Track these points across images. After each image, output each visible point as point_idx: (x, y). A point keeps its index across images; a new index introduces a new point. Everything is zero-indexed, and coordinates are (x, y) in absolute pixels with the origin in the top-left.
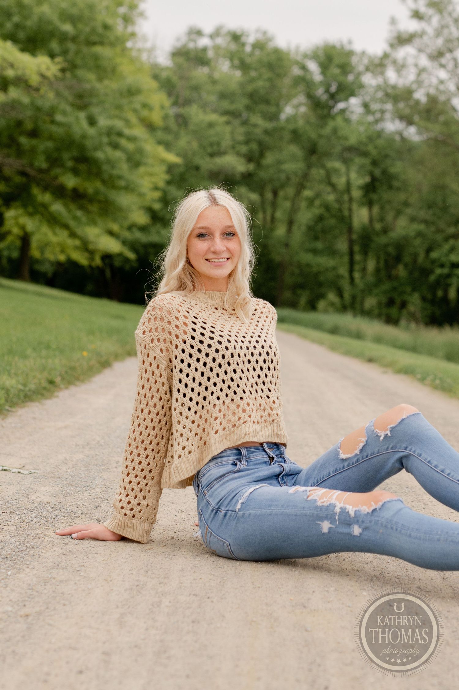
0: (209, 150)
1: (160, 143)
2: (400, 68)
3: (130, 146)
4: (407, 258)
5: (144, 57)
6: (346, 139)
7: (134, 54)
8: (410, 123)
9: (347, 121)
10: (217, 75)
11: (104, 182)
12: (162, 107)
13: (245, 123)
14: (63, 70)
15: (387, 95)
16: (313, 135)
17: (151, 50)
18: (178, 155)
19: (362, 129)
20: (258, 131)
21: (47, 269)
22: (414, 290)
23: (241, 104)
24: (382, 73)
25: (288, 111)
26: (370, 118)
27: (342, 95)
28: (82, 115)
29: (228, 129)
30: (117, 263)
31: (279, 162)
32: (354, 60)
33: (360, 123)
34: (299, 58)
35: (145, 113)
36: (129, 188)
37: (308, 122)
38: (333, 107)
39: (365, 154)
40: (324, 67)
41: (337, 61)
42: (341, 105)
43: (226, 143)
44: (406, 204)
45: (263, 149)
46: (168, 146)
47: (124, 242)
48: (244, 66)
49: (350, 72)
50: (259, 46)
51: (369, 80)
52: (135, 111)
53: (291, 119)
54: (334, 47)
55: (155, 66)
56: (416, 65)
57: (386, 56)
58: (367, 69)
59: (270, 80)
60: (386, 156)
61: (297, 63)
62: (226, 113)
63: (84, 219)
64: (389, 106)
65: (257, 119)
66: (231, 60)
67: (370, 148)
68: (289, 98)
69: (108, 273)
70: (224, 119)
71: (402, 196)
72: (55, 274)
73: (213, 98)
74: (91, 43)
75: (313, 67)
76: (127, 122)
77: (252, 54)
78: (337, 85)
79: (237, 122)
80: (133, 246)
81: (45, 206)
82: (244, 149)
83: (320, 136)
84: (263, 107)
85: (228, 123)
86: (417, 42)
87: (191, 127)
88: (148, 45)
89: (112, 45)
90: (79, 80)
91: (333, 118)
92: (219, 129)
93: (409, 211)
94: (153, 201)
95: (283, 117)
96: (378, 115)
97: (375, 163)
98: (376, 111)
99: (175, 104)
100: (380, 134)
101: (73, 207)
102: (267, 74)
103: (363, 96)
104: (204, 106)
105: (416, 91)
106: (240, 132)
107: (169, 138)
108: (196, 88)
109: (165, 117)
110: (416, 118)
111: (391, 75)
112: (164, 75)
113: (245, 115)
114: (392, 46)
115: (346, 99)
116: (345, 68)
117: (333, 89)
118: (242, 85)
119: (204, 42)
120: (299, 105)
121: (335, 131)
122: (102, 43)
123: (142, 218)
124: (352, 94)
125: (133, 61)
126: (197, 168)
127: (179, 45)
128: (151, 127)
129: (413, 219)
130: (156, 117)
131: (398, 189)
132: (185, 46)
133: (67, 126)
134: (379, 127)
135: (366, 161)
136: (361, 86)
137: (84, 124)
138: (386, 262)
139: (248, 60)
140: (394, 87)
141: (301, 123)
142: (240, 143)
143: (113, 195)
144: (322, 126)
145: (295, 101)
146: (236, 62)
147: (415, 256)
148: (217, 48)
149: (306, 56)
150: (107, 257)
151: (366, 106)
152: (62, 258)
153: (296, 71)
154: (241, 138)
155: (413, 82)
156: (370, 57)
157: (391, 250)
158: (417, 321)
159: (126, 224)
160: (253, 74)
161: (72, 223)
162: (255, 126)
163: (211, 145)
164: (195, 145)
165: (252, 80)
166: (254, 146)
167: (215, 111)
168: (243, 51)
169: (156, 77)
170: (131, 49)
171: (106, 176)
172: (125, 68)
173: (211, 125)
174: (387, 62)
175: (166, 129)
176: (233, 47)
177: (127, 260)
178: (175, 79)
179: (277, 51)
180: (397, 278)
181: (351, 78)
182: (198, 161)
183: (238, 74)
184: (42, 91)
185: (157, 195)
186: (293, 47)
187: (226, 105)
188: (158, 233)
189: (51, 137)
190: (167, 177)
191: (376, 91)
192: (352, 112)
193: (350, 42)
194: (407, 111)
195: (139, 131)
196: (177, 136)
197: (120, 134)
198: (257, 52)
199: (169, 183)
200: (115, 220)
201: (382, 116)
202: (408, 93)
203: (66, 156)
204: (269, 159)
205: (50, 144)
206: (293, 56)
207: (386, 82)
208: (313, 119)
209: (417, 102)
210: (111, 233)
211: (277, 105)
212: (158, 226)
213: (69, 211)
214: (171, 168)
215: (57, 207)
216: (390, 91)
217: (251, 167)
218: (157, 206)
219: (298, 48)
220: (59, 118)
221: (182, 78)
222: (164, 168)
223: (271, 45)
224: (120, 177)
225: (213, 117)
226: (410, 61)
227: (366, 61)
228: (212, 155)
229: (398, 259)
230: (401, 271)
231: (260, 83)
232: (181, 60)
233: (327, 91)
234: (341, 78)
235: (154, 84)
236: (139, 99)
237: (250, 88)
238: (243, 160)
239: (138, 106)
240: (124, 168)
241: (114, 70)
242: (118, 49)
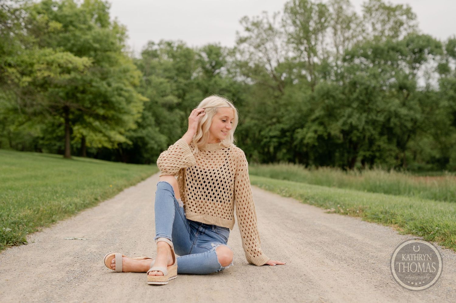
0: (161, 94)
1: (139, 92)
2: (242, 53)
3: (126, 94)
4: (251, 135)
5: (130, 55)
6: (220, 85)
7: (125, 54)
8: (248, 76)
9: (221, 77)
10: (162, 61)
11: (115, 110)
12: (139, 77)
13: (176, 81)
14: (93, 63)
15: (237, 65)
16: (206, 85)
17: (133, 52)
18: (148, 97)
19: (227, 81)
20: (182, 85)
21: (94, 151)
22: (255, 149)
23: (173, 73)
24: (234, 56)
25: (195, 75)
26: (231, 76)
27: (217, 67)
28: (104, 83)
29: (169, 84)
30: (124, 146)
31: (192, 98)
32: (222, 51)
33: (226, 78)
34: (198, 52)
35: (132, 80)
36: (127, 113)
37: (204, 79)
38: (214, 72)
39: (229, 91)
40: (209, 54)
41: (214, 52)
42: (217, 71)
43: (168, 91)
44: (249, 112)
45: (185, 92)
46: (143, 94)
47: (127, 137)
48: (174, 57)
49: (220, 56)
50: (180, 47)
51: (229, 59)
52: (127, 79)
53: (196, 78)
54: (213, 46)
55: (135, 59)
56: (249, 51)
57: (235, 48)
58: (228, 54)
59: (186, 62)
60: (239, 92)
61: (197, 54)
62: (167, 77)
63: (109, 128)
64: (238, 70)
65: (181, 80)
66: (168, 54)
67: (232, 89)
68: (194, 69)
69: (121, 151)
70: (166, 80)
71: (247, 109)
72: (98, 153)
73: (161, 72)
74: (106, 51)
75: (204, 55)
76: (124, 84)
77: (177, 51)
78: (215, 62)
79: (172, 81)
80: (131, 138)
81: (90, 123)
82: (176, 93)
83: (209, 85)
84: (183, 74)
85: (168, 82)
86: (248, 41)
87: (153, 85)
88: (131, 50)
89: (115, 51)
90: (102, 67)
91: (214, 77)
92: (165, 85)
93: (250, 115)
94: (138, 118)
95: (192, 78)
96: (234, 74)
97: (234, 95)
98: (233, 72)
99: (145, 75)
100: (235, 82)
101: (103, 123)
102: (184, 59)
103: (227, 66)
104: (158, 75)
105: (249, 62)
106: (174, 86)
107: (143, 90)
108: (153, 68)
109: (141, 81)
110: (251, 74)
111: (238, 56)
112: (139, 63)
113: (176, 78)
114: (238, 43)
115: (220, 68)
116: (218, 55)
117: (214, 64)
118: (173, 65)
119: (156, 47)
120: (199, 72)
121: (215, 82)
122: (110, 51)
123: (134, 126)
124: (222, 66)
125: (124, 57)
126: (157, 103)
127: (144, 49)
128: (135, 86)
129: (252, 118)
130: (137, 81)
131: (245, 106)
132: (147, 50)
133: (98, 88)
134: (235, 79)
135: (230, 94)
136: (226, 62)
137: (106, 86)
138: (242, 138)
139: (176, 54)
140: (240, 61)
141: (200, 80)
142: (175, 90)
143: (120, 116)
144: (210, 80)
145: (197, 70)
146: (170, 55)
147: (254, 134)
148: (161, 50)
149: (200, 50)
150: (120, 144)
151: (228, 70)
152: (100, 146)
153: (197, 57)
154: (175, 88)
155: (248, 59)
156: (228, 49)
157: (244, 132)
158: (257, 162)
159: (127, 128)
160: (178, 60)
161: (104, 130)
162: (180, 82)
163: (162, 92)
164: (155, 92)
165: (178, 63)
166: (181, 91)
167: (162, 77)
168: (173, 50)
169: (136, 64)
170: (123, 52)
171: (117, 108)
172: (121, 61)
173: (161, 83)
174: (236, 51)
175: (142, 86)
176: (168, 48)
177: (128, 145)
178: (144, 64)
179: (188, 49)
180: (247, 144)
181: (221, 59)
182: (157, 99)
183: (171, 60)
184: (85, 73)
185: (139, 115)
186: (195, 46)
187: (167, 74)
188: (141, 132)
189: (91, 93)
190: (143, 107)
191: (232, 64)
192: (222, 74)
193: (219, 43)
194: (246, 72)
195: (130, 88)
196: (146, 89)
197: (122, 90)
198: (179, 50)
199: (144, 110)
200: (122, 127)
201: (236, 74)
202: (246, 63)
203: (98, 101)
204: (188, 96)
205: (91, 96)
206: (195, 51)
207: (236, 59)
208: (206, 78)
209: (250, 67)
210: (121, 133)
211: (190, 73)
212: (141, 129)
213: (101, 125)
214: (145, 103)
215: (97, 124)
216: (238, 63)
217: (180, 100)
218: (140, 120)
219: (197, 47)
220: (94, 84)
221: (147, 63)
222: (142, 103)
223: (185, 47)
224: (123, 108)
225: (162, 80)
226: (246, 50)
227: (227, 51)
228: (163, 96)
229: (247, 136)
230: (249, 141)
231: (181, 64)
232: (146, 56)
233: (211, 65)
234: (217, 59)
235: (135, 67)
236: (128, 74)
237: (177, 66)
238: (176, 98)
239: (128, 77)
240: (124, 104)
241: (117, 62)
242: (118, 52)
